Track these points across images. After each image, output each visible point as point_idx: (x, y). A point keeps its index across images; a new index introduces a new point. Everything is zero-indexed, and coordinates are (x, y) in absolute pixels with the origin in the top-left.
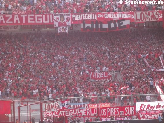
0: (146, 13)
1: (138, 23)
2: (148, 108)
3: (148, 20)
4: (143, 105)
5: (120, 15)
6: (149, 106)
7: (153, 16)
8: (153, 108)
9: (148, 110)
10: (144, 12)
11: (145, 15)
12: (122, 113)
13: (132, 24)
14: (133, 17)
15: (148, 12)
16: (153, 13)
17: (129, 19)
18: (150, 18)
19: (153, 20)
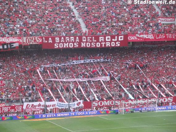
0: (30, 38)
1: (25, 46)
2: (32, 106)
3: (31, 43)
4: (29, 104)
5: (11, 40)
6: (33, 105)
7: (35, 41)
8: (36, 106)
9: (32, 108)
10: (29, 38)
11: (29, 40)
12: (13, 110)
13: (20, 46)
14: (21, 41)
15: (31, 38)
16: (35, 38)
17: (17, 42)
18: (33, 41)
19: (35, 43)
